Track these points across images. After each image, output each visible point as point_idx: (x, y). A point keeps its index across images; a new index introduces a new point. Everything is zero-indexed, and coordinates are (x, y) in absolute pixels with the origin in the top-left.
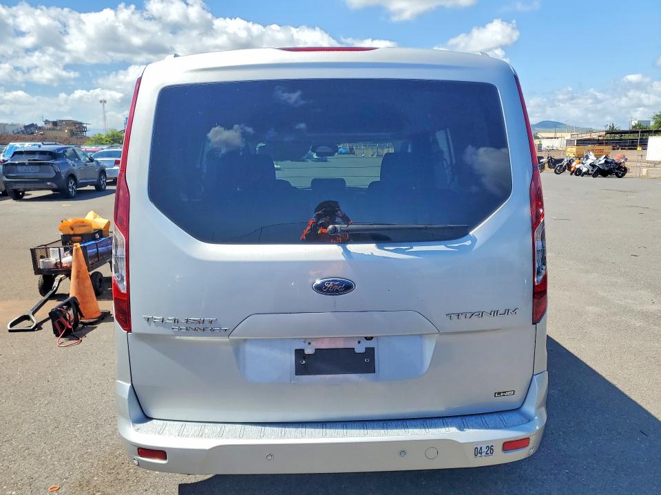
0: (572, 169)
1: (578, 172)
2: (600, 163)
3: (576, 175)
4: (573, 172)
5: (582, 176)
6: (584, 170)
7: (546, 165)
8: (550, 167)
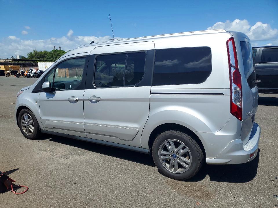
0: (25, 75)
1: (29, 76)
2: (38, 72)
3: (28, 77)
4: (26, 76)
5: (31, 78)
6: (32, 75)
7: (10, 74)
8: (12, 75)
